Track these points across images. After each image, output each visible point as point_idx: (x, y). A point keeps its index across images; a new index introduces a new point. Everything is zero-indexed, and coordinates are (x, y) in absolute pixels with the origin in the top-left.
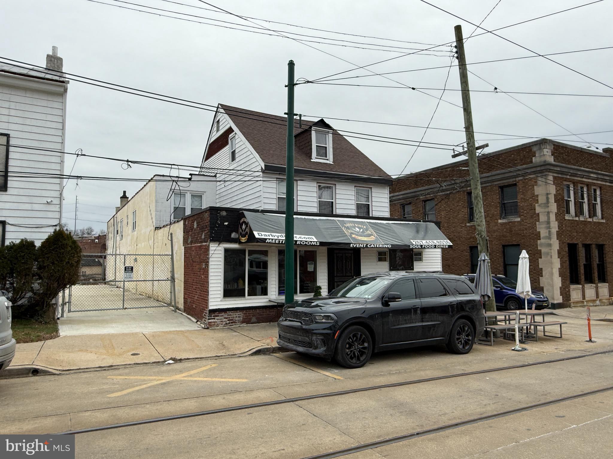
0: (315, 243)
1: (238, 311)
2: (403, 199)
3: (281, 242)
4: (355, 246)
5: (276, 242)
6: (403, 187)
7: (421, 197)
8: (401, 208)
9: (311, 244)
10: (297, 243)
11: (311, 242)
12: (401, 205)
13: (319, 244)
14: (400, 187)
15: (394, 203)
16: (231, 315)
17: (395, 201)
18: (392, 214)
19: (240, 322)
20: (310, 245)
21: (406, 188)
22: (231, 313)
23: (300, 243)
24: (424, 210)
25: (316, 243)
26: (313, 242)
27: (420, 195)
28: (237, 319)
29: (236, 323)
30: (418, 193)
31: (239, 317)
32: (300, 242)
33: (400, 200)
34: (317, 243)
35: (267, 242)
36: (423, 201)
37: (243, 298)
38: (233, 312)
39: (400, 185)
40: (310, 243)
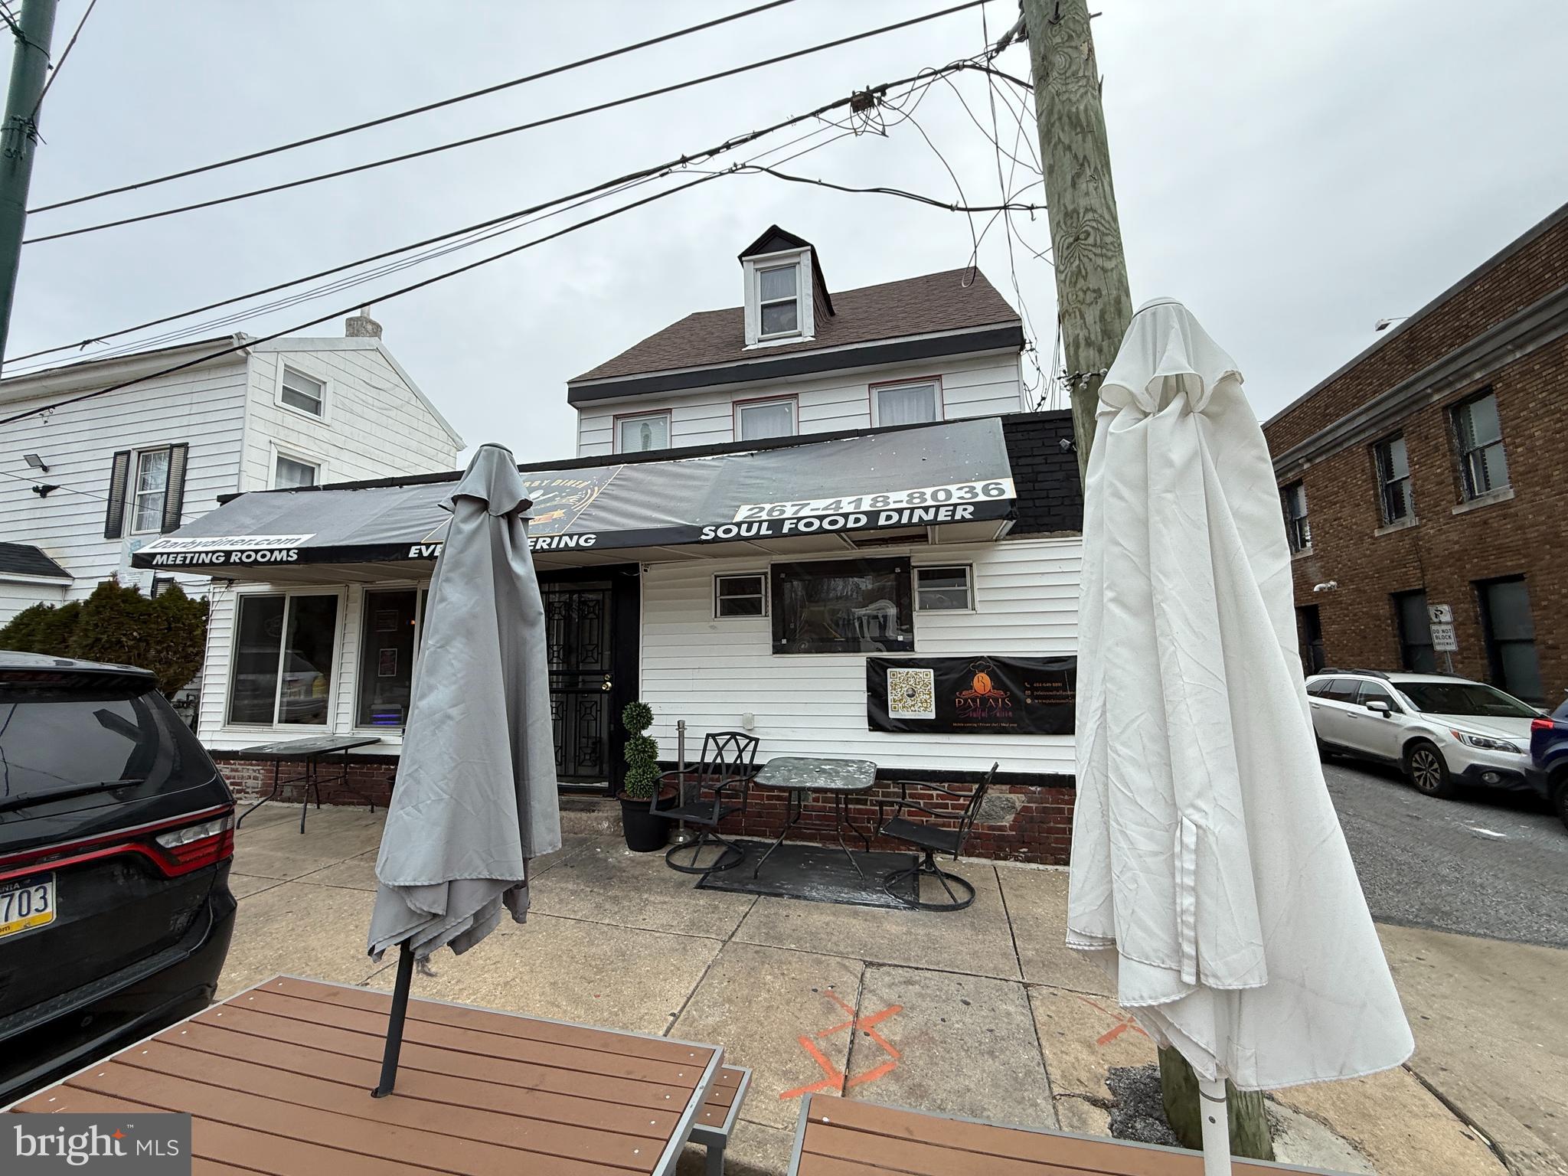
0: (284, 553)
1: (254, 762)
2: (1372, 424)
3: (188, 562)
4: (426, 554)
5: (178, 562)
6: (1371, 384)
7: (1436, 397)
8: (1371, 457)
9: (272, 559)
10: (232, 561)
11: (272, 551)
12: (1370, 445)
13: (295, 557)
14: (1361, 390)
15: (1345, 446)
16: (237, 771)
17: (1349, 439)
18: (1345, 482)
19: (257, 793)
20: (269, 562)
21: (1381, 385)
22: (239, 764)
23: (240, 559)
24: (1456, 441)
25: (288, 555)
26: (276, 553)
27: (1429, 391)
28: (250, 782)
29: (248, 793)
30: (1420, 387)
31: (256, 778)
32: (239, 554)
33: (1363, 431)
34: (291, 553)
35: (154, 563)
36: (1445, 408)
37: (266, 729)
38: (242, 762)
39: (1360, 384)
40: (268, 554)
